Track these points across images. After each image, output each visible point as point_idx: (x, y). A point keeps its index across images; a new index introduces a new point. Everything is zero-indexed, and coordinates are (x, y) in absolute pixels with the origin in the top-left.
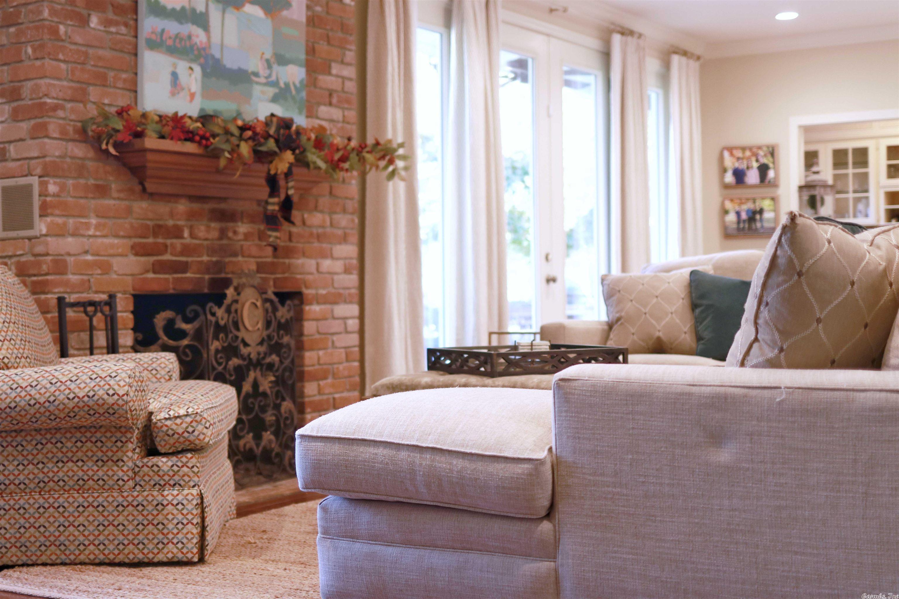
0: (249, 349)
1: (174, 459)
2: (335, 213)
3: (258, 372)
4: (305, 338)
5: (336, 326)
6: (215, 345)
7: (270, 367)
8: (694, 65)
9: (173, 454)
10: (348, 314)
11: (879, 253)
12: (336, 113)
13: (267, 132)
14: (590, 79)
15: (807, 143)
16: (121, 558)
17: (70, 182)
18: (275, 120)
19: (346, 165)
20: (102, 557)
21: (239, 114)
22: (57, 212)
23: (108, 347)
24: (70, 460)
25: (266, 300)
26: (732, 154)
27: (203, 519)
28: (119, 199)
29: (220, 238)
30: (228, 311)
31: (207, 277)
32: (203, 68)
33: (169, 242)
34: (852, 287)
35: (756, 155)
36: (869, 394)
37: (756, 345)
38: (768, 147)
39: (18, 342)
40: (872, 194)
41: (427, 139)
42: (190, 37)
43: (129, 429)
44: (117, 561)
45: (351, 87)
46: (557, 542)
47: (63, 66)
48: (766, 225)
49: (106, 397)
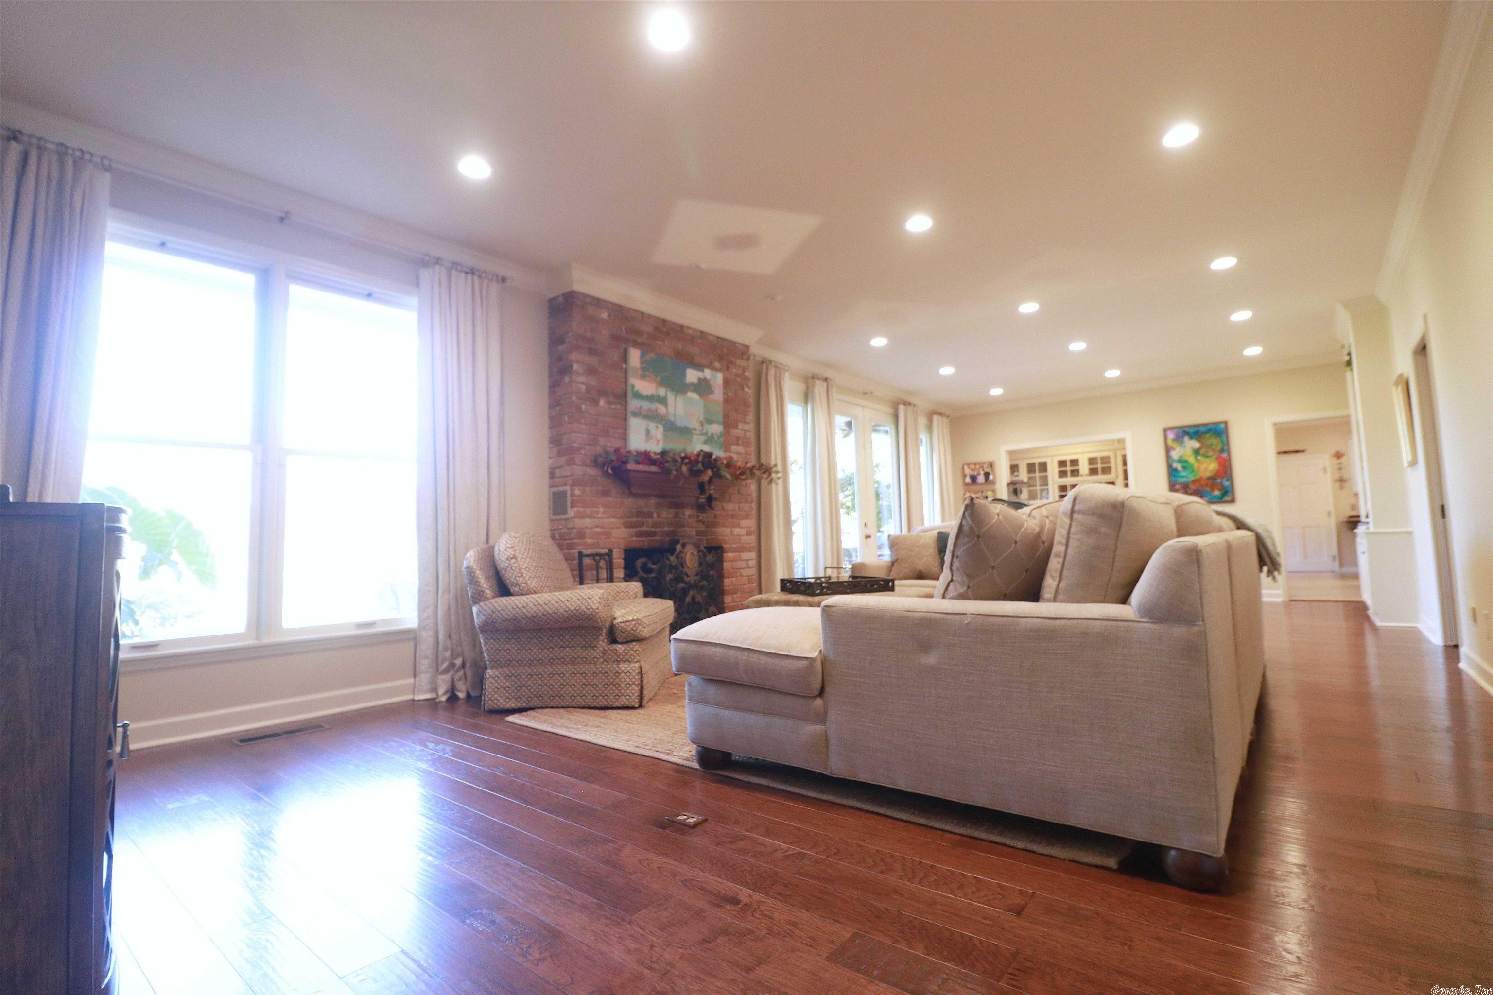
0: (689, 578)
1: (626, 646)
2: (741, 503)
3: (695, 591)
4: (724, 572)
5: (742, 564)
6: (669, 577)
7: (702, 587)
8: (945, 420)
9: (626, 642)
10: (749, 558)
11: (1035, 522)
12: (741, 449)
13: (697, 459)
14: (887, 428)
15: (1011, 460)
16: (595, 704)
17: (588, 489)
18: (702, 453)
19: (743, 477)
20: (584, 704)
21: (685, 450)
22: (579, 505)
23: (607, 579)
24: (567, 646)
25: (699, 551)
26: (969, 467)
27: (642, 681)
28: (615, 497)
29: (675, 518)
30: (677, 557)
31: (667, 539)
32: (664, 426)
33: (645, 520)
34: (1015, 545)
35: (982, 467)
36: (1028, 619)
37: (952, 584)
38: (989, 462)
39: (543, 578)
40: (1050, 487)
41: (795, 462)
42: (656, 410)
43: (600, 629)
44: (593, 706)
45: (751, 435)
46: (825, 713)
47: (584, 427)
49: (586, 610)
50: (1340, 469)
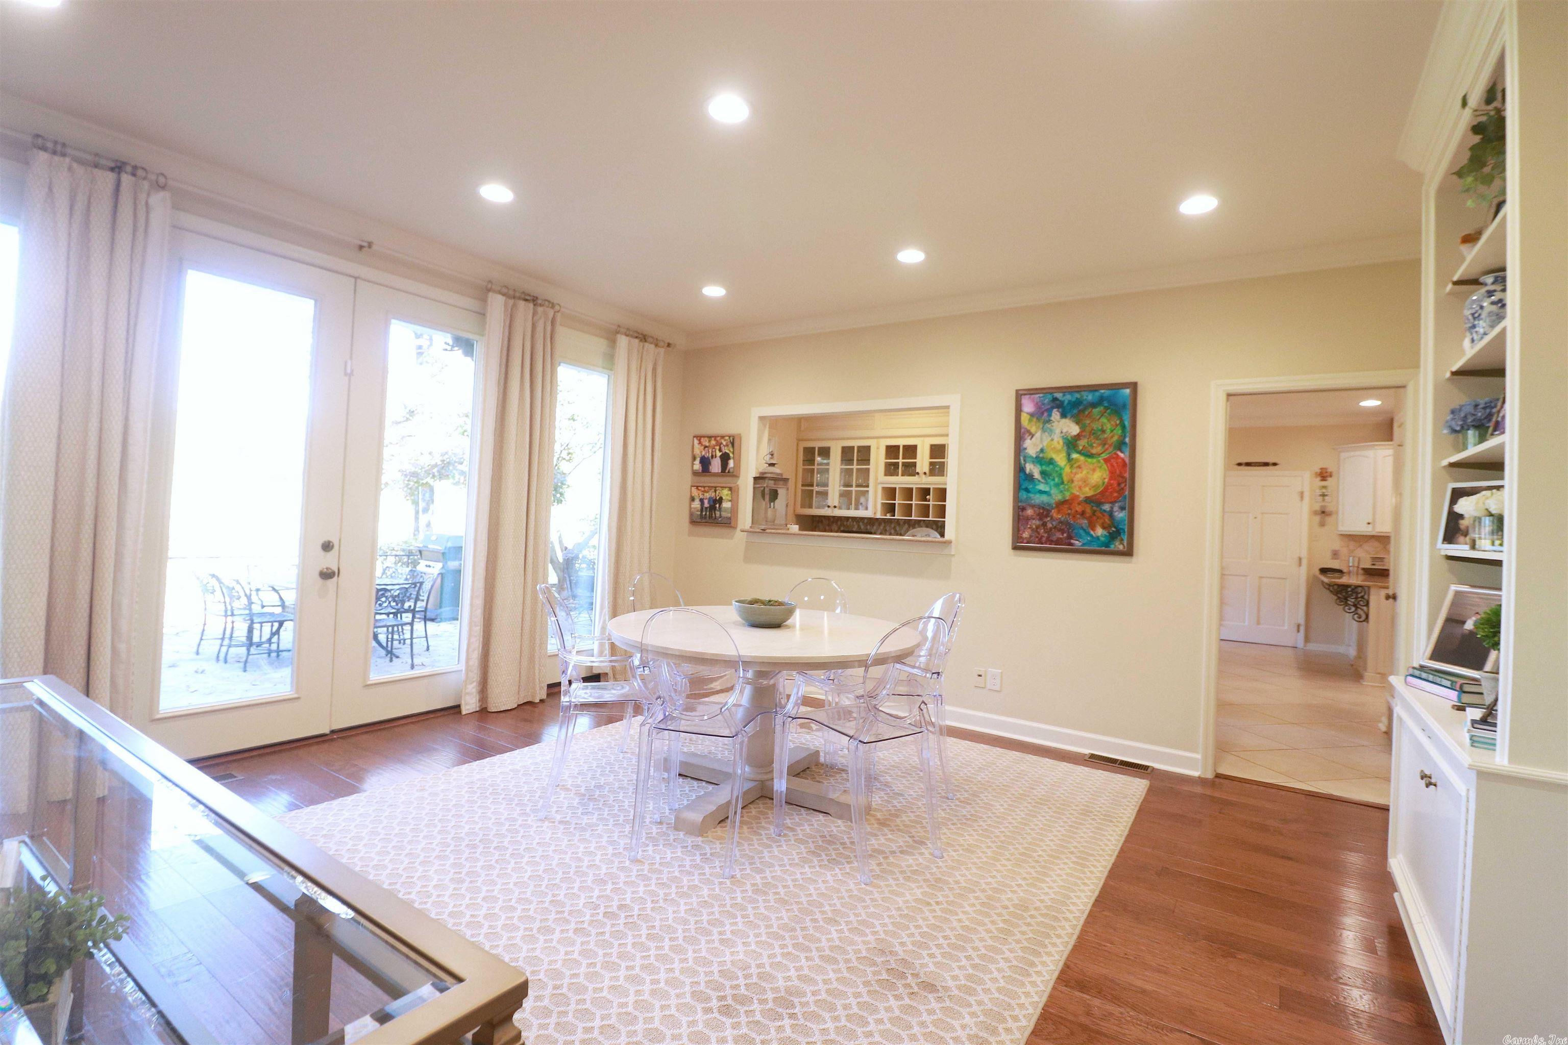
26: (700, 443)
35: (720, 444)
40: (871, 489)
48: (724, 514)
50: (1323, 495)
